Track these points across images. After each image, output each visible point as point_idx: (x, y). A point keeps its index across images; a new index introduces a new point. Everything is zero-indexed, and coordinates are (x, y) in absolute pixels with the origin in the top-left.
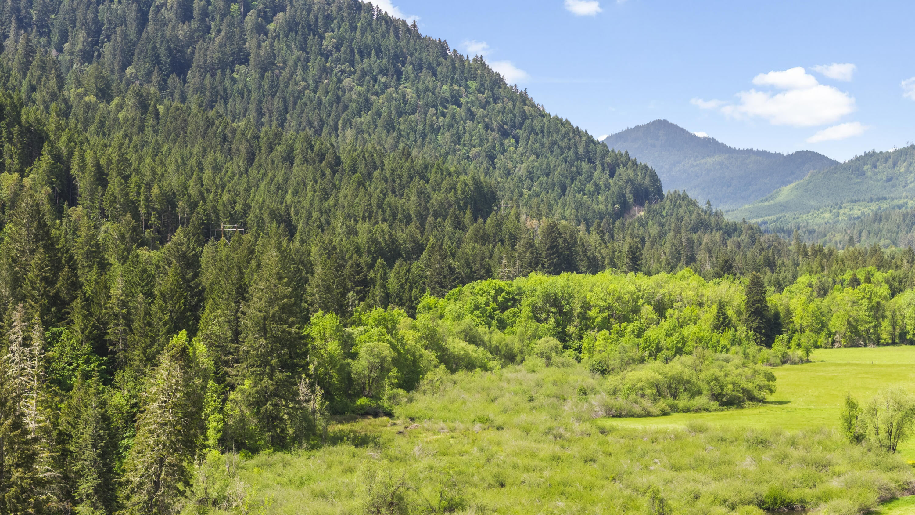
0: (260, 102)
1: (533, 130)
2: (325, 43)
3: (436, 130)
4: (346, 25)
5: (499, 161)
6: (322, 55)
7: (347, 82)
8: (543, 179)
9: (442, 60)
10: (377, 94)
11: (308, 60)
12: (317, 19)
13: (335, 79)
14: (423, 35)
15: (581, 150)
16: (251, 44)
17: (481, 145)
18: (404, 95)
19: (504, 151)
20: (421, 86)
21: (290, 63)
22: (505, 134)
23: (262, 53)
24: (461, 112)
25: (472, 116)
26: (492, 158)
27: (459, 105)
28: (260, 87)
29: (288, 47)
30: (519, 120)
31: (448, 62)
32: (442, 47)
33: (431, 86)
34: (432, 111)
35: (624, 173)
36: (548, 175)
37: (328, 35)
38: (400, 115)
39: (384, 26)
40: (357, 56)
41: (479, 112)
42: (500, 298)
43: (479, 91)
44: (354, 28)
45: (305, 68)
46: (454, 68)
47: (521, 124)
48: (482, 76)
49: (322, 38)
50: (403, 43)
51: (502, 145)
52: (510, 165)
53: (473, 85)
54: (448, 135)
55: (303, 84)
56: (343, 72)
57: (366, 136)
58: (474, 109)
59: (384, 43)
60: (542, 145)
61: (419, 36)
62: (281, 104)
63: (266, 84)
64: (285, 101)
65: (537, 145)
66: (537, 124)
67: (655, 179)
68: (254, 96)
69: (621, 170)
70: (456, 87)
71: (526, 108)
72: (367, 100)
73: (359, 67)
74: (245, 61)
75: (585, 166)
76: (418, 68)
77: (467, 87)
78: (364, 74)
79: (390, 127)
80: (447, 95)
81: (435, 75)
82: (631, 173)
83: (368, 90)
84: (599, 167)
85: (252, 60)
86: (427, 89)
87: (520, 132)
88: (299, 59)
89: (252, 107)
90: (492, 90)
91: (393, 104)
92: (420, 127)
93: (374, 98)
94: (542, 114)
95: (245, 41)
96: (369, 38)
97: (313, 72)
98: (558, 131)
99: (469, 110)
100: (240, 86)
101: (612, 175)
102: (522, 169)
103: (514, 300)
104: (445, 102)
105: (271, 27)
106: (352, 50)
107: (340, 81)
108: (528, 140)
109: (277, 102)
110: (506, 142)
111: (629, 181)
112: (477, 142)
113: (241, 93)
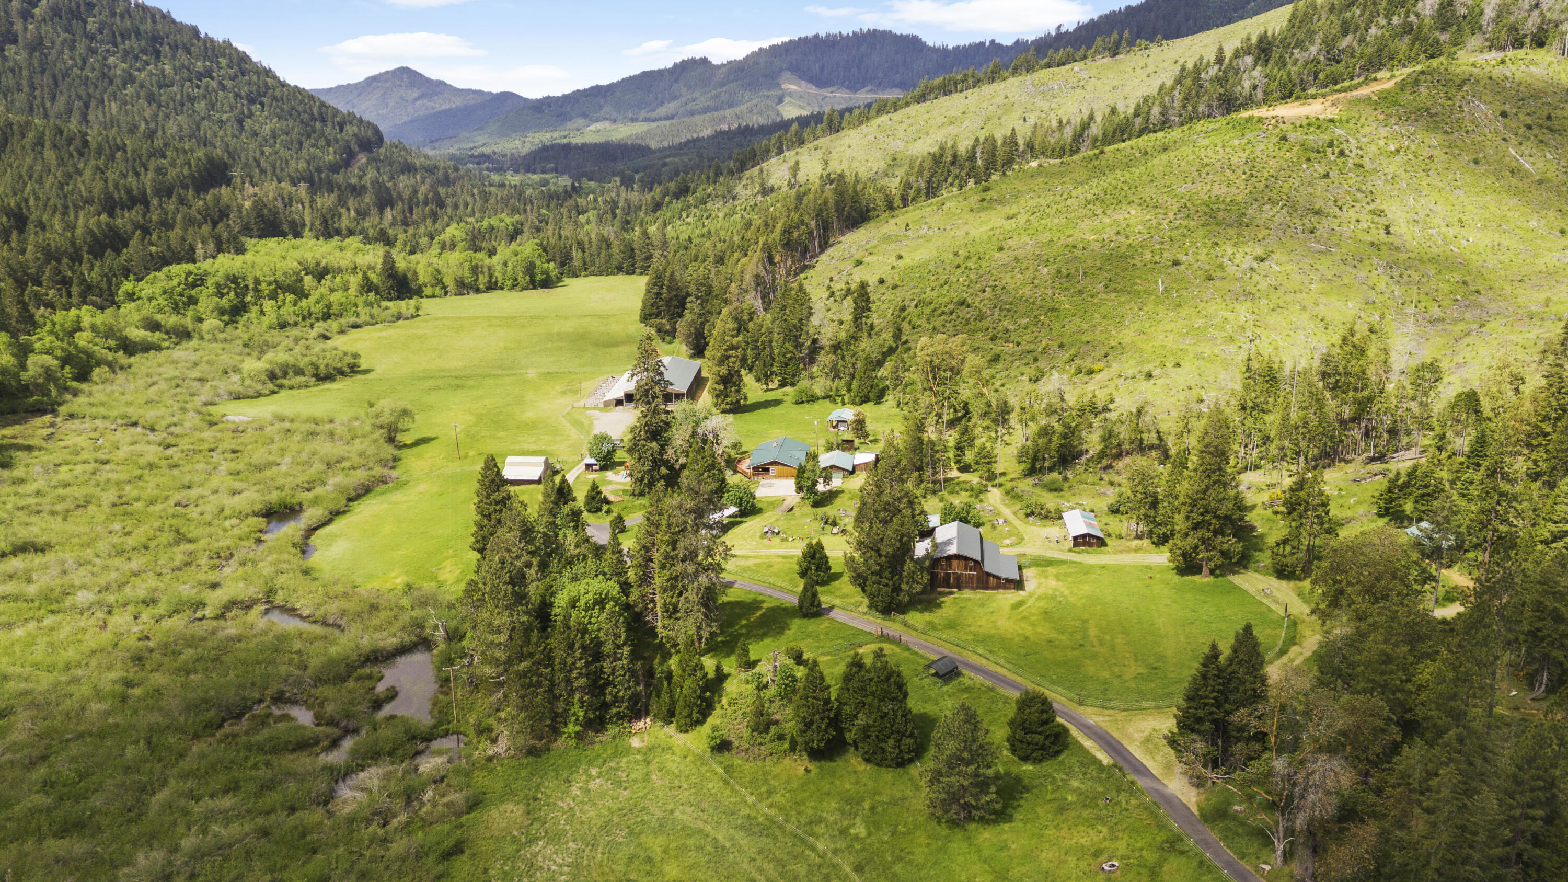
0: (31, 77)
1: (275, 98)
2: (89, 27)
3: (192, 100)
4: (106, 12)
5: (248, 123)
6: (87, 36)
7: (111, 60)
8: (284, 137)
9: (195, 41)
10: (139, 70)
11: (74, 41)
12: (79, 7)
13: (100, 58)
14: (178, 20)
15: (315, 111)
16: (18, 26)
17: (231, 110)
18: (163, 71)
19: (251, 115)
20: (177, 64)
21: (58, 43)
22: (252, 101)
23: (29, 36)
24: (214, 84)
25: (223, 87)
26: (240, 122)
27: (212, 78)
28: (30, 64)
29: (55, 30)
30: (263, 90)
31: (200, 44)
32: (195, 31)
33: (186, 63)
34: (188, 84)
35: (350, 129)
36: (287, 134)
37: (90, 19)
38: (160, 87)
39: (141, 12)
40: (119, 39)
41: (229, 83)
42: (190, 279)
43: (228, 66)
44: (113, 14)
45: (72, 48)
46: (206, 48)
47: (265, 93)
48: (230, 55)
49: (85, 22)
50: (159, 27)
51: (249, 110)
52: (257, 127)
53: (223, 62)
54: (203, 103)
55: (70, 62)
56: (108, 51)
57: (129, 107)
58: (225, 82)
59: (142, 28)
60: (282, 110)
61: (173, 21)
62: (51, 80)
63: (36, 62)
64: (54, 77)
65: (278, 110)
66: (278, 93)
67: (377, 131)
68: (25, 73)
69: (348, 127)
70: (208, 64)
71: (269, 80)
72: (131, 75)
73: (121, 47)
74: (15, 41)
75: (318, 125)
76: (174, 47)
77: (218, 63)
78: (126, 53)
79: (151, 98)
80: (201, 70)
81: (190, 53)
82: (355, 129)
83: (131, 67)
84: (329, 124)
85: (20, 39)
86: (183, 66)
87: (265, 100)
88: (65, 40)
89: (24, 82)
90: (239, 65)
91: (154, 79)
92: (179, 97)
93: (136, 73)
94: (283, 85)
95: (12, 24)
96: (127, 23)
97: (81, 49)
98: (295, 98)
99: (220, 83)
100: (11, 64)
101: (341, 130)
102: (267, 129)
103: (202, 280)
104: (200, 76)
105: (37, 11)
106: (114, 33)
107: (105, 59)
108: (271, 105)
109: (47, 79)
110: (253, 108)
111: (355, 135)
112: (227, 109)
113: (12, 71)
